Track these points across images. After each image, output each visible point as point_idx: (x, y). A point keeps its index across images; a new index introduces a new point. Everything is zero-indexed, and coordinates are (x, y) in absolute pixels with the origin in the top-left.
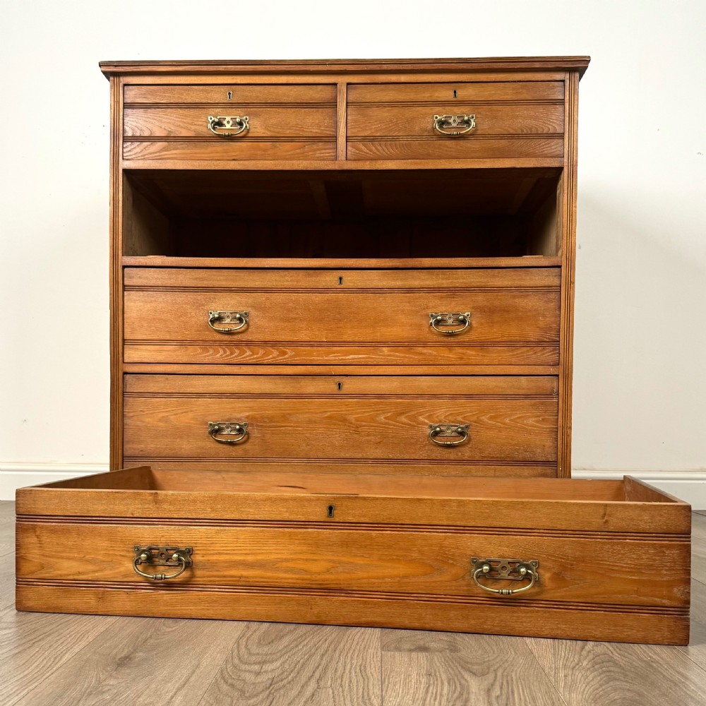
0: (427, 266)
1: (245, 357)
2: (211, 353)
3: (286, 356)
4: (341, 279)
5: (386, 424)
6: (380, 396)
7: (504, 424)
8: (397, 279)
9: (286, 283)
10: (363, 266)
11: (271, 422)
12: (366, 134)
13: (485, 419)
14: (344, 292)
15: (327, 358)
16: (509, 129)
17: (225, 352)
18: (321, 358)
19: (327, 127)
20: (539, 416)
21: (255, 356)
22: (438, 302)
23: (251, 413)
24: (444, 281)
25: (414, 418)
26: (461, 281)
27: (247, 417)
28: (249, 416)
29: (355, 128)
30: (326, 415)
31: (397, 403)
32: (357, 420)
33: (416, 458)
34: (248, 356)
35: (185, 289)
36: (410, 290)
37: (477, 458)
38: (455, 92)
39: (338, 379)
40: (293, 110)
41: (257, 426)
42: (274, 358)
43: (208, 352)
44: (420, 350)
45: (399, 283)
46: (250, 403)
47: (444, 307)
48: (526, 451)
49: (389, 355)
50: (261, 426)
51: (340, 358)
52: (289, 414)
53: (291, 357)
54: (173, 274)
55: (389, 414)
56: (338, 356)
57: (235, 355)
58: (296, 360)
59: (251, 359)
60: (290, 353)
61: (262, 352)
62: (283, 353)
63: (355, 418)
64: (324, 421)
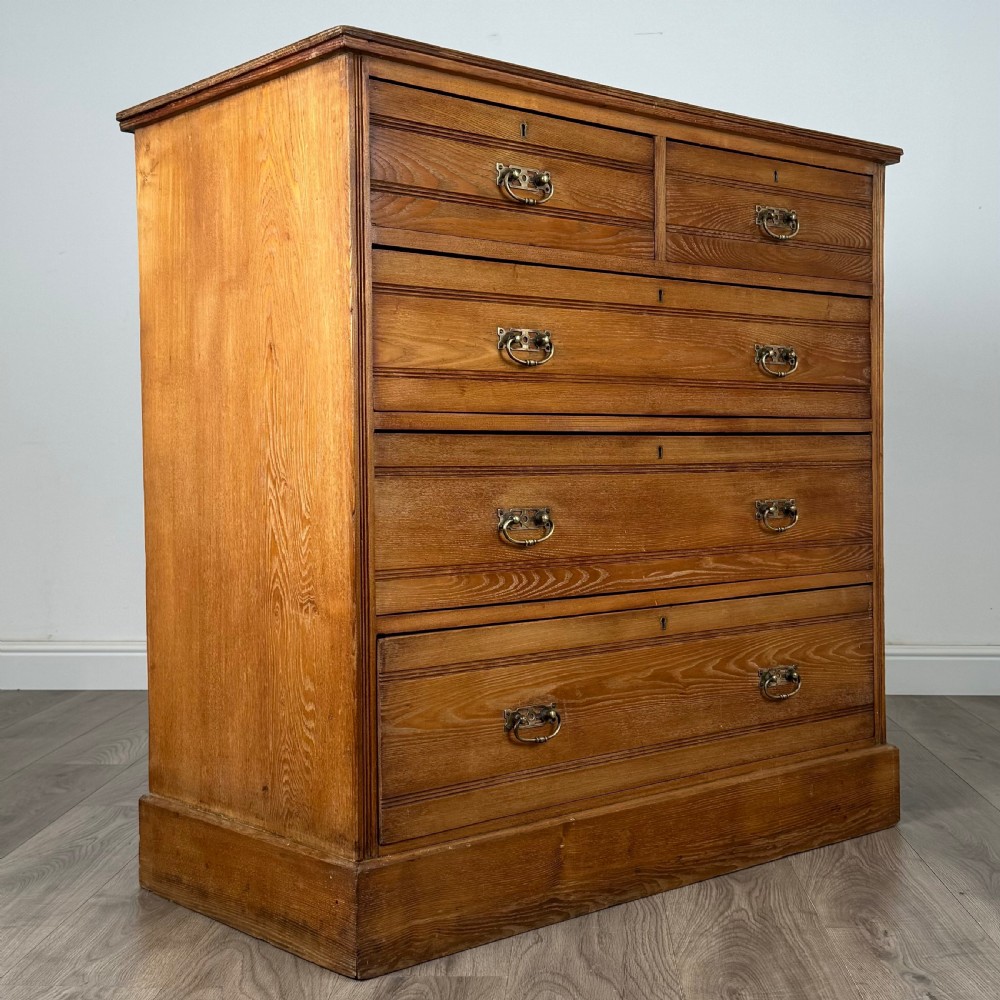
0: (753, 430)
1: (547, 588)
2: (501, 583)
3: (598, 581)
4: (660, 449)
5: (716, 677)
6: (708, 634)
7: (828, 657)
8: (721, 450)
9: (596, 457)
10: (687, 429)
11: (585, 695)
12: (687, 224)
13: (810, 653)
14: (664, 470)
15: (646, 580)
16: (826, 237)
17: (521, 581)
18: (640, 580)
19: (644, 204)
20: (858, 642)
21: (560, 584)
22: (763, 483)
23: (559, 684)
24: (768, 453)
25: (742, 664)
26: (784, 452)
27: (554, 693)
28: (556, 690)
29: (675, 211)
30: (649, 674)
31: (725, 642)
32: (685, 675)
33: (748, 724)
34: (550, 586)
35: (464, 471)
36: (732, 467)
38: (776, 173)
39: (662, 612)
40: (603, 169)
41: (568, 705)
42: (584, 584)
43: (497, 582)
44: (746, 557)
45: (722, 456)
46: (556, 667)
47: (769, 491)
48: (848, 694)
49: (715, 569)
50: (574, 705)
51: (662, 577)
52: (606, 678)
53: (604, 581)
54: (446, 444)
55: (718, 661)
56: (659, 575)
57: (534, 584)
58: (611, 586)
59: (555, 590)
60: (603, 574)
61: (568, 575)
62: (594, 576)
63: (681, 673)
64: (647, 683)
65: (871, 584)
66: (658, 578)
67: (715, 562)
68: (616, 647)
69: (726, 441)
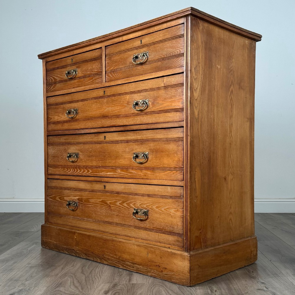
0: (132, 129)
1: (78, 173)
2: (69, 170)
3: (89, 173)
4: (105, 137)
5: (120, 206)
6: (118, 193)
7: (162, 211)
8: (123, 136)
9: (88, 140)
11: (85, 202)
12: (111, 69)
13: (154, 207)
14: (106, 143)
15: (101, 174)
17: (73, 171)
18: (99, 174)
21: (81, 172)
22: (137, 147)
24: (139, 137)
25: (129, 204)
26: (144, 136)
28: (78, 199)
29: (108, 67)
30: (101, 200)
31: (123, 197)
32: (110, 203)
34: (79, 172)
36: (127, 141)
37: (151, 228)
38: (141, 41)
39: (104, 184)
41: (81, 203)
42: (86, 173)
43: (68, 170)
44: (131, 171)
45: (123, 138)
48: (171, 227)
49: (121, 173)
52: (89, 199)
53: (91, 173)
55: (121, 202)
56: (104, 173)
57: (75, 171)
58: (92, 175)
59: (80, 174)
60: (90, 171)
61: (82, 170)
62: (88, 171)
63: (109, 202)
64: (100, 203)
65: (183, 186)
66: (104, 174)
67: (121, 171)
68: (93, 191)
69: (124, 134)
